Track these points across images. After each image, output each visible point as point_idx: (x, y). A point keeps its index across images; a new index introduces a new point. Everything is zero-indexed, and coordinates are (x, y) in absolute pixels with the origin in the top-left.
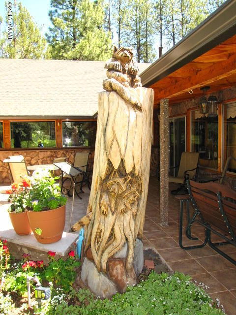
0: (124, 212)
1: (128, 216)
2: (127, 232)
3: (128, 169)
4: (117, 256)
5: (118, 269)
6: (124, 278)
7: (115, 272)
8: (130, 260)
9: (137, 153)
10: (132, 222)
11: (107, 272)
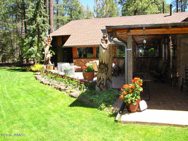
0: (103, 73)
1: (104, 74)
2: (104, 77)
3: (103, 63)
4: (102, 83)
5: (101, 86)
6: (103, 88)
7: (100, 86)
8: (105, 84)
9: (105, 59)
10: (105, 75)
11: (99, 86)
